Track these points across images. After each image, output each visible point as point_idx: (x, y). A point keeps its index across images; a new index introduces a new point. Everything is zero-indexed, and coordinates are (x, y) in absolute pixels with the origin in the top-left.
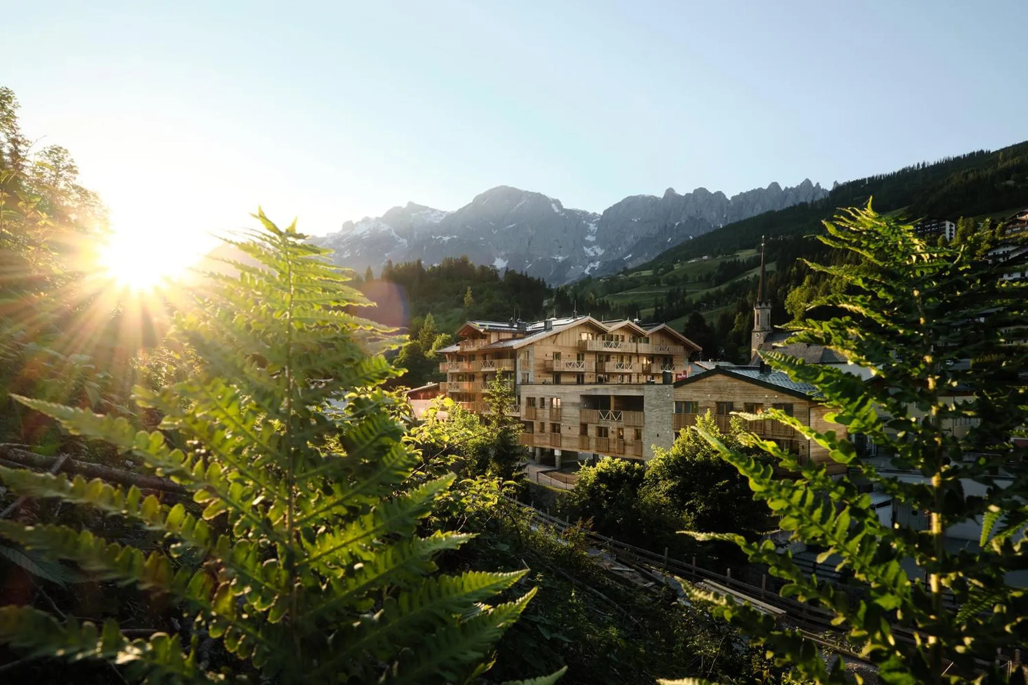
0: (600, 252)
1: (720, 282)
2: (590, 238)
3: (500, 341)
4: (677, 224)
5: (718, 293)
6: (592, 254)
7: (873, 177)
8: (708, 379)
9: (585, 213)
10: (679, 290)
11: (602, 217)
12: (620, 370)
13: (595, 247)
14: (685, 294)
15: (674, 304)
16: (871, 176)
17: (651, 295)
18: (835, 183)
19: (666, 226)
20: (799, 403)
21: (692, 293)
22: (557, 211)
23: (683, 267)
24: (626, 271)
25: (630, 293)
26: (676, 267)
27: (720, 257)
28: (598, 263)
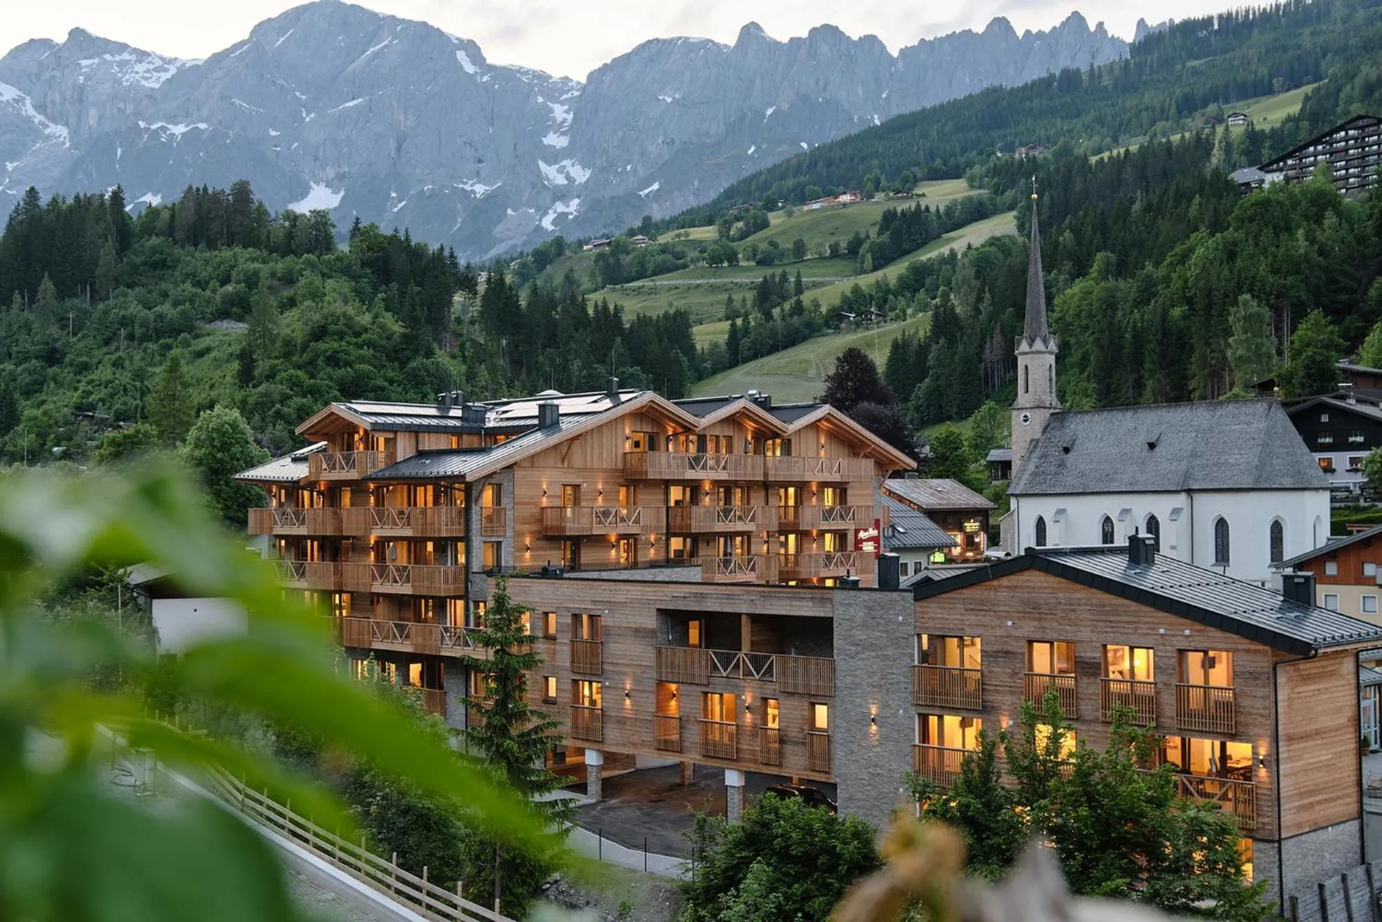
0: (581, 175)
1: (883, 259)
2: (555, 140)
3: (421, 454)
4: (769, 111)
5: (882, 287)
6: (561, 180)
7: (1230, 15)
8: (1005, 581)
9: (541, 77)
10: (784, 277)
11: (584, 88)
12: (720, 527)
13: (566, 162)
14: (799, 289)
15: (776, 312)
16: (1224, 10)
17: (714, 289)
18: (1141, 22)
19: (742, 117)
20: (1248, 651)
21: (815, 285)
22: (470, 68)
23: (794, 220)
24: (649, 228)
25: (663, 281)
26: (775, 219)
27: (879, 197)
28: (575, 202)
